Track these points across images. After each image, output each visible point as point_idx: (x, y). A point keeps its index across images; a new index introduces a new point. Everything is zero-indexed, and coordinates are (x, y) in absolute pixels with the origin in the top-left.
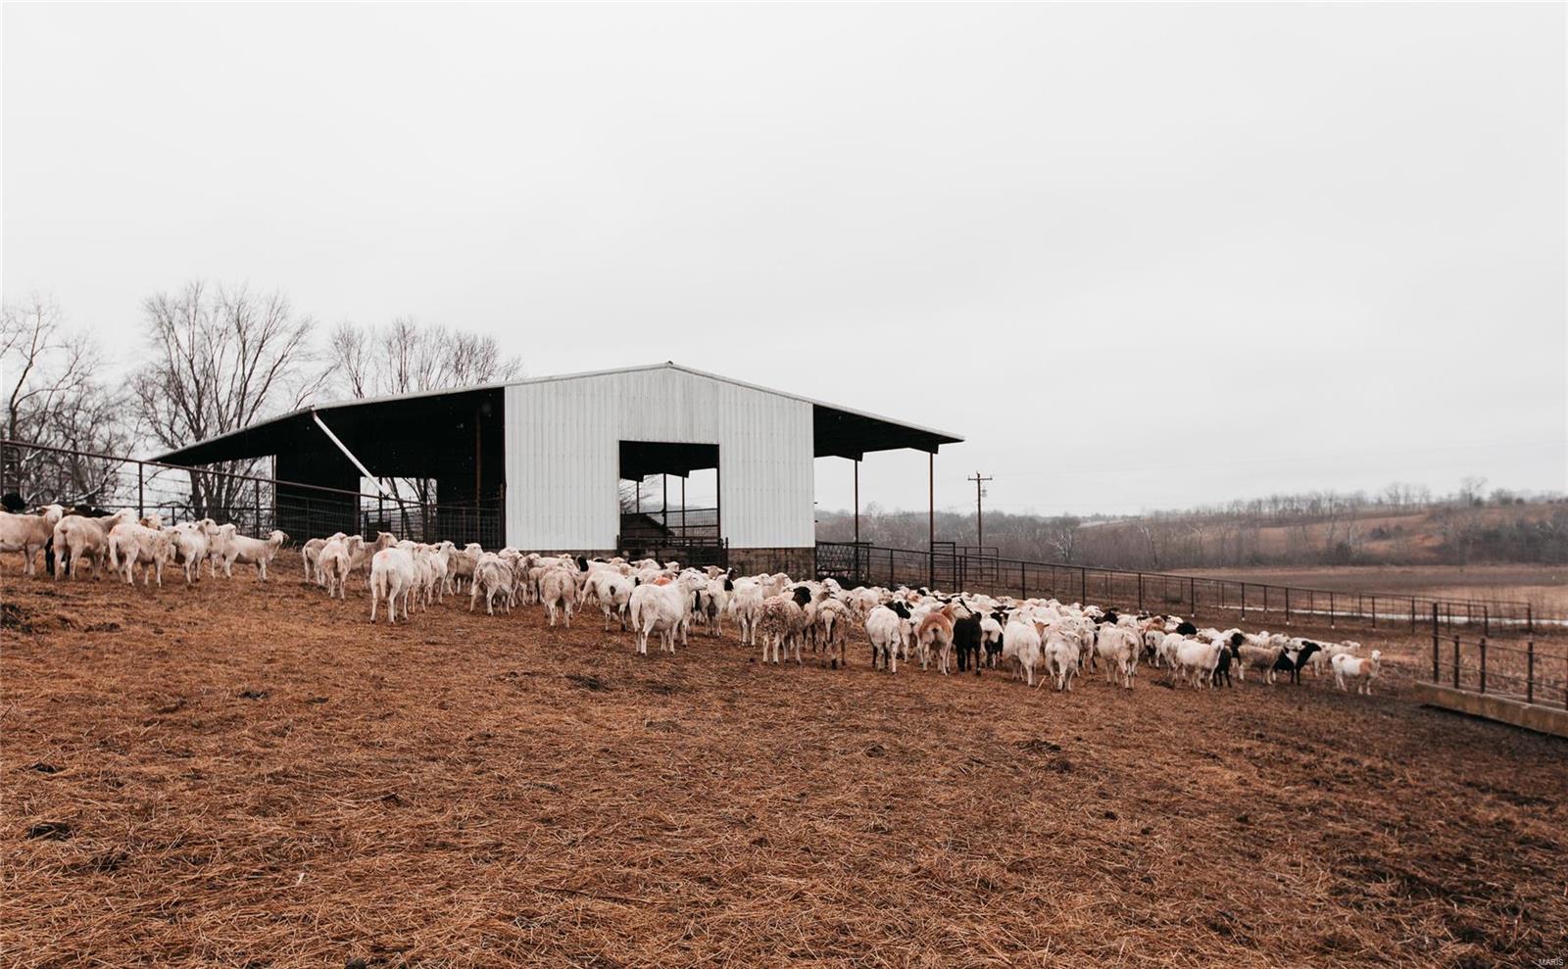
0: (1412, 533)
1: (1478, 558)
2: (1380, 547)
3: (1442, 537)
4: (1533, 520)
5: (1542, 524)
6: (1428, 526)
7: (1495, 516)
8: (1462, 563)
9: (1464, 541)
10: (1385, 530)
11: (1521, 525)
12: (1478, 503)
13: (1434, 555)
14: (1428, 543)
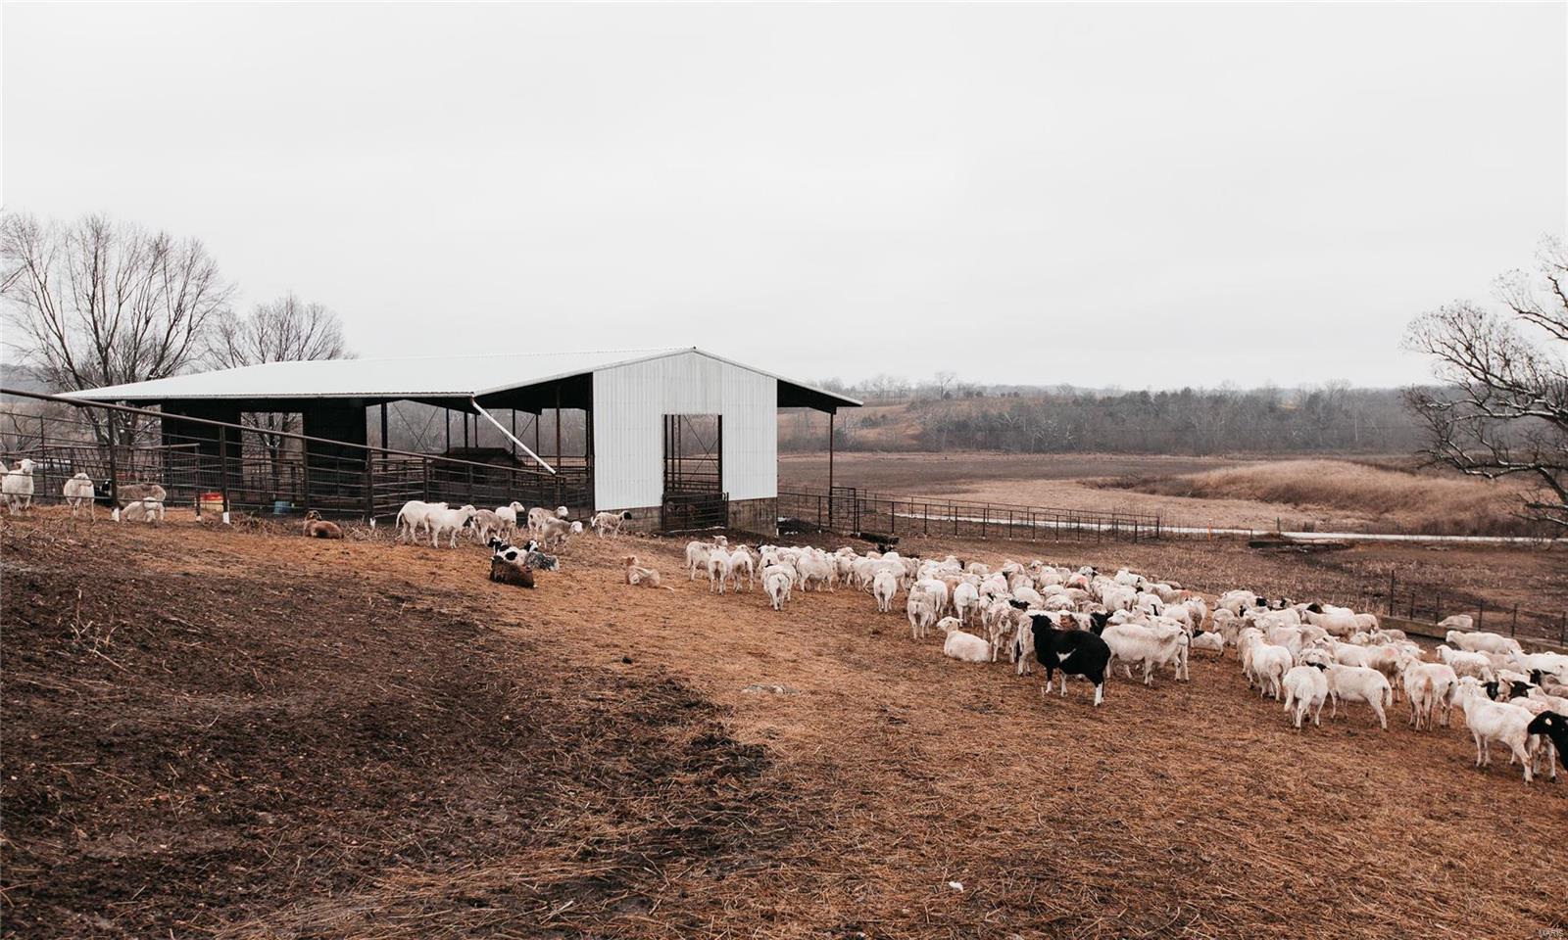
0: (895, 421)
1: (951, 445)
2: (870, 434)
3: (922, 425)
4: (994, 412)
5: (1001, 416)
6: (908, 416)
7: (965, 406)
8: (938, 450)
9: (940, 430)
10: (873, 418)
11: (985, 416)
12: (947, 396)
13: (915, 442)
14: (910, 432)
